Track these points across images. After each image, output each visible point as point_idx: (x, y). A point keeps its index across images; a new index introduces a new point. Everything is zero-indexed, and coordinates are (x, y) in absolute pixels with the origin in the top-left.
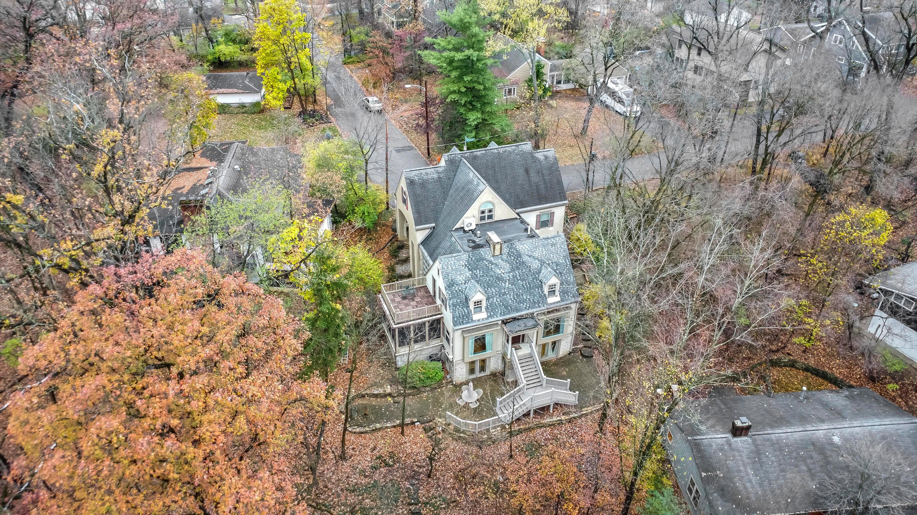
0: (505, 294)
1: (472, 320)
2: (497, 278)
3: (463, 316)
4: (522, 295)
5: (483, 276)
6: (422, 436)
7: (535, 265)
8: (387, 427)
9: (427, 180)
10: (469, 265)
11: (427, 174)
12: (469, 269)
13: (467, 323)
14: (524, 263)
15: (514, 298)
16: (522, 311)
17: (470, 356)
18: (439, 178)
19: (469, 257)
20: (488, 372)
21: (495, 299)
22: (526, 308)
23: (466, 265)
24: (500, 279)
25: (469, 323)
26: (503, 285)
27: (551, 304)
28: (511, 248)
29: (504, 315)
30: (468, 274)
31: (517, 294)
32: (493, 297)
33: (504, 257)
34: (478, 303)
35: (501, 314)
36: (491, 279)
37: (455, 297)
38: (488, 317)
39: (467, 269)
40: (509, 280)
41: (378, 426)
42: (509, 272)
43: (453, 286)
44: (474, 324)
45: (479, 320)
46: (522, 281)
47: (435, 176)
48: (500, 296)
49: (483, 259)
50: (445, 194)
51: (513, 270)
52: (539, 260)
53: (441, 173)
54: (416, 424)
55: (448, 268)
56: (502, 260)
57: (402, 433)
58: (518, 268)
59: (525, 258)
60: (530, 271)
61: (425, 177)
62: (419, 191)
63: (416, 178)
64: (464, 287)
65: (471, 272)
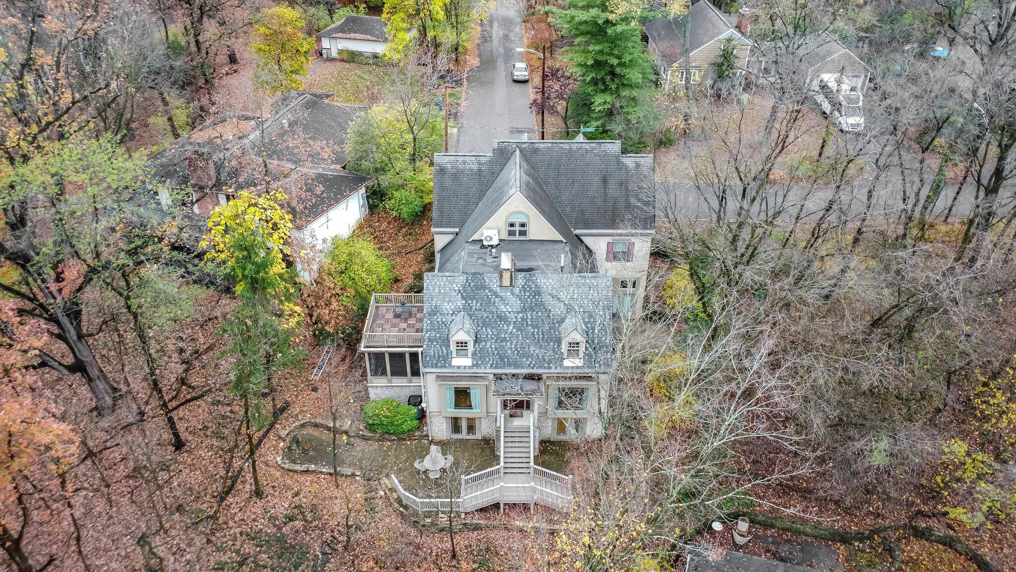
0: (505, 340)
1: (450, 365)
2: (498, 317)
3: (439, 357)
4: (529, 346)
5: (480, 310)
6: (358, 495)
7: (558, 309)
8: (321, 472)
9: (463, 171)
10: (465, 291)
11: (464, 163)
12: (463, 297)
13: (441, 367)
14: (542, 303)
15: (516, 349)
16: (523, 368)
17: (449, 410)
18: (480, 170)
19: (467, 281)
20: (478, 436)
21: (489, 344)
22: (529, 365)
23: (460, 291)
24: (502, 318)
25: (445, 367)
26: (506, 327)
27: (568, 368)
28: (529, 280)
29: (496, 368)
30: (460, 303)
31: (521, 344)
32: (486, 341)
33: (517, 291)
34: (462, 345)
35: (492, 365)
36: (491, 316)
37: (435, 330)
38: (473, 365)
39: (460, 296)
40: (515, 323)
41: (313, 467)
42: (518, 313)
43: (435, 314)
44: (451, 371)
45: (459, 367)
46: (534, 327)
47: (475, 167)
48: (496, 341)
49: (484, 287)
50: (482, 193)
51: (524, 310)
52: (565, 304)
53: (483, 164)
54: (358, 478)
55: (434, 290)
56: (513, 294)
58: (532, 309)
59: (547, 299)
60: (549, 316)
61: (461, 167)
62: (448, 183)
63: (449, 166)
64: (450, 318)
65: (464, 302)
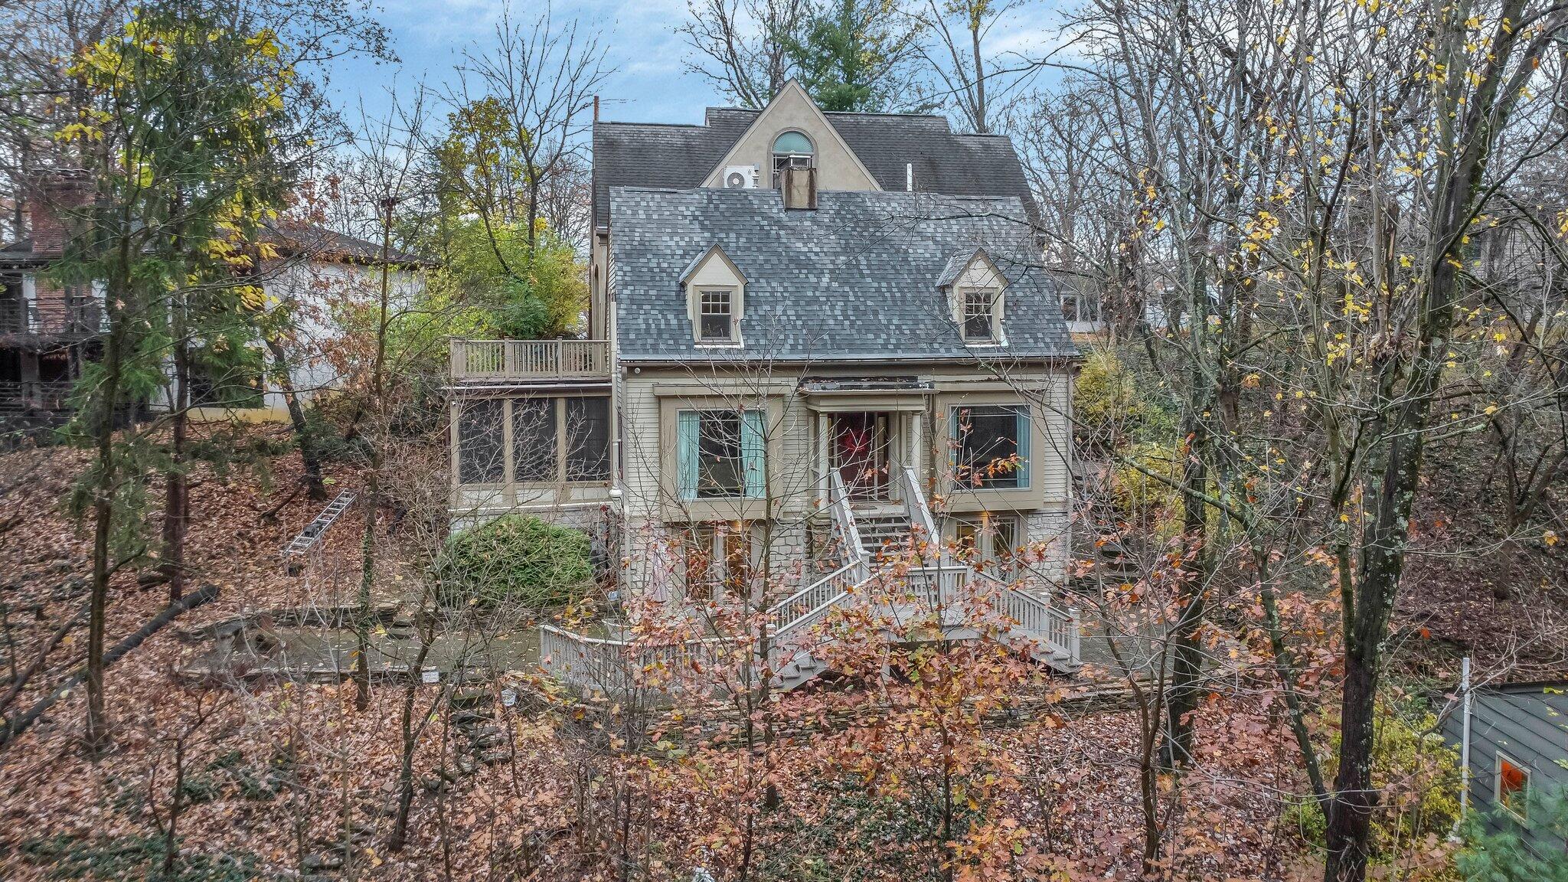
0: (815, 300)
1: (690, 347)
2: (791, 260)
3: (660, 332)
4: (876, 313)
7: (922, 250)
10: (707, 218)
12: (704, 228)
13: (668, 351)
14: (886, 240)
15: (846, 317)
16: (871, 351)
17: (687, 497)
18: (688, 145)
19: (710, 200)
21: (779, 309)
22: (884, 346)
23: (695, 218)
26: (813, 279)
28: (847, 203)
29: (806, 350)
30: (700, 237)
31: (856, 309)
32: (772, 302)
33: (825, 218)
34: (716, 302)
35: (794, 346)
37: (644, 283)
38: (748, 349)
39: (696, 226)
40: (832, 271)
42: (836, 255)
43: (644, 255)
45: (713, 351)
46: (877, 279)
47: (678, 141)
48: (796, 303)
49: (752, 212)
51: (847, 250)
52: (936, 242)
53: (693, 137)
54: (427, 677)
55: (635, 213)
56: (816, 223)
58: (866, 249)
59: (894, 233)
62: (625, 162)
64: (678, 262)
65: (707, 235)
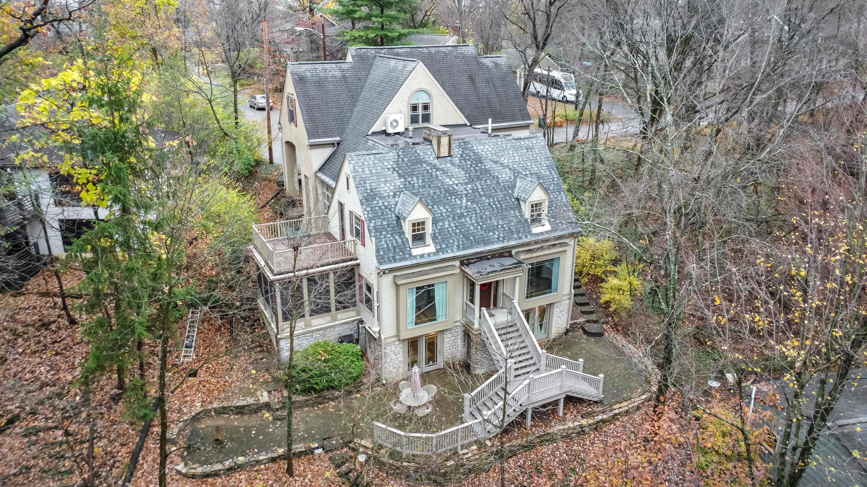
0: (462, 216)
2: (446, 191)
3: (394, 248)
4: (490, 219)
5: (424, 186)
6: (328, 474)
8: (258, 462)
9: (326, 78)
11: (325, 70)
12: (400, 176)
14: (487, 171)
15: (478, 224)
16: (492, 243)
17: (410, 327)
18: (344, 77)
20: (440, 363)
21: (446, 223)
23: (394, 169)
25: (405, 259)
26: (459, 202)
27: (538, 234)
31: (481, 218)
36: (438, 191)
37: (379, 217)
38: (438, 251)
39: (396, 175)
41: (241, 459)
43: (374, 199)
44: (414, 262)
48: (454, 219)
50: (354, 99)
52: (510, 169)
54: (317, 452)
55: (363, 171)
57: (290, 471)
61: (322, 74)
62: (313, 91)
63: (309, 74)
65: (403, 180)
